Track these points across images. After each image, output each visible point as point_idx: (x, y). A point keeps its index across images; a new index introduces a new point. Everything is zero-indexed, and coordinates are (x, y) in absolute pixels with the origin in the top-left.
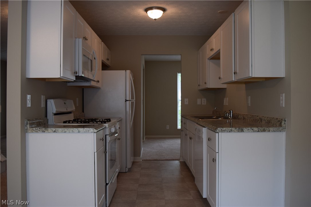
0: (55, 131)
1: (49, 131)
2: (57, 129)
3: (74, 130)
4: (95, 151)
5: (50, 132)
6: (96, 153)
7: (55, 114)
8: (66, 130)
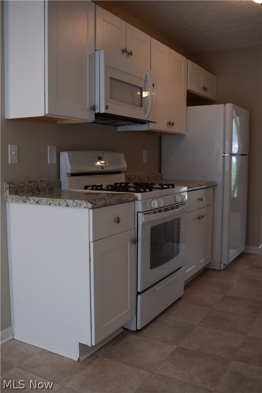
0: (38, 202)
1: (32, 201)
2: (40, 198)
3: (61, 202)
4: (91, 240)
5: (32, 203)
6: (92, 244)
7: (73, 175)
8: (51, 201)
